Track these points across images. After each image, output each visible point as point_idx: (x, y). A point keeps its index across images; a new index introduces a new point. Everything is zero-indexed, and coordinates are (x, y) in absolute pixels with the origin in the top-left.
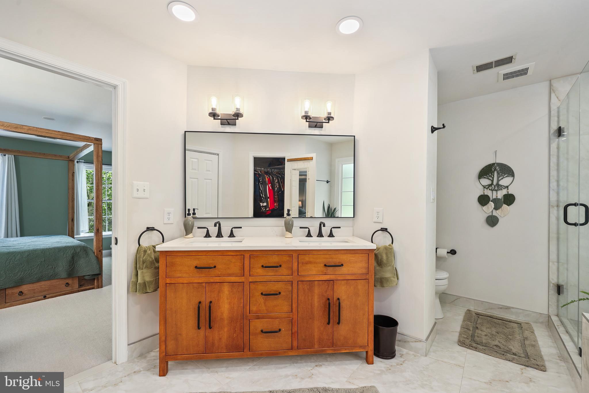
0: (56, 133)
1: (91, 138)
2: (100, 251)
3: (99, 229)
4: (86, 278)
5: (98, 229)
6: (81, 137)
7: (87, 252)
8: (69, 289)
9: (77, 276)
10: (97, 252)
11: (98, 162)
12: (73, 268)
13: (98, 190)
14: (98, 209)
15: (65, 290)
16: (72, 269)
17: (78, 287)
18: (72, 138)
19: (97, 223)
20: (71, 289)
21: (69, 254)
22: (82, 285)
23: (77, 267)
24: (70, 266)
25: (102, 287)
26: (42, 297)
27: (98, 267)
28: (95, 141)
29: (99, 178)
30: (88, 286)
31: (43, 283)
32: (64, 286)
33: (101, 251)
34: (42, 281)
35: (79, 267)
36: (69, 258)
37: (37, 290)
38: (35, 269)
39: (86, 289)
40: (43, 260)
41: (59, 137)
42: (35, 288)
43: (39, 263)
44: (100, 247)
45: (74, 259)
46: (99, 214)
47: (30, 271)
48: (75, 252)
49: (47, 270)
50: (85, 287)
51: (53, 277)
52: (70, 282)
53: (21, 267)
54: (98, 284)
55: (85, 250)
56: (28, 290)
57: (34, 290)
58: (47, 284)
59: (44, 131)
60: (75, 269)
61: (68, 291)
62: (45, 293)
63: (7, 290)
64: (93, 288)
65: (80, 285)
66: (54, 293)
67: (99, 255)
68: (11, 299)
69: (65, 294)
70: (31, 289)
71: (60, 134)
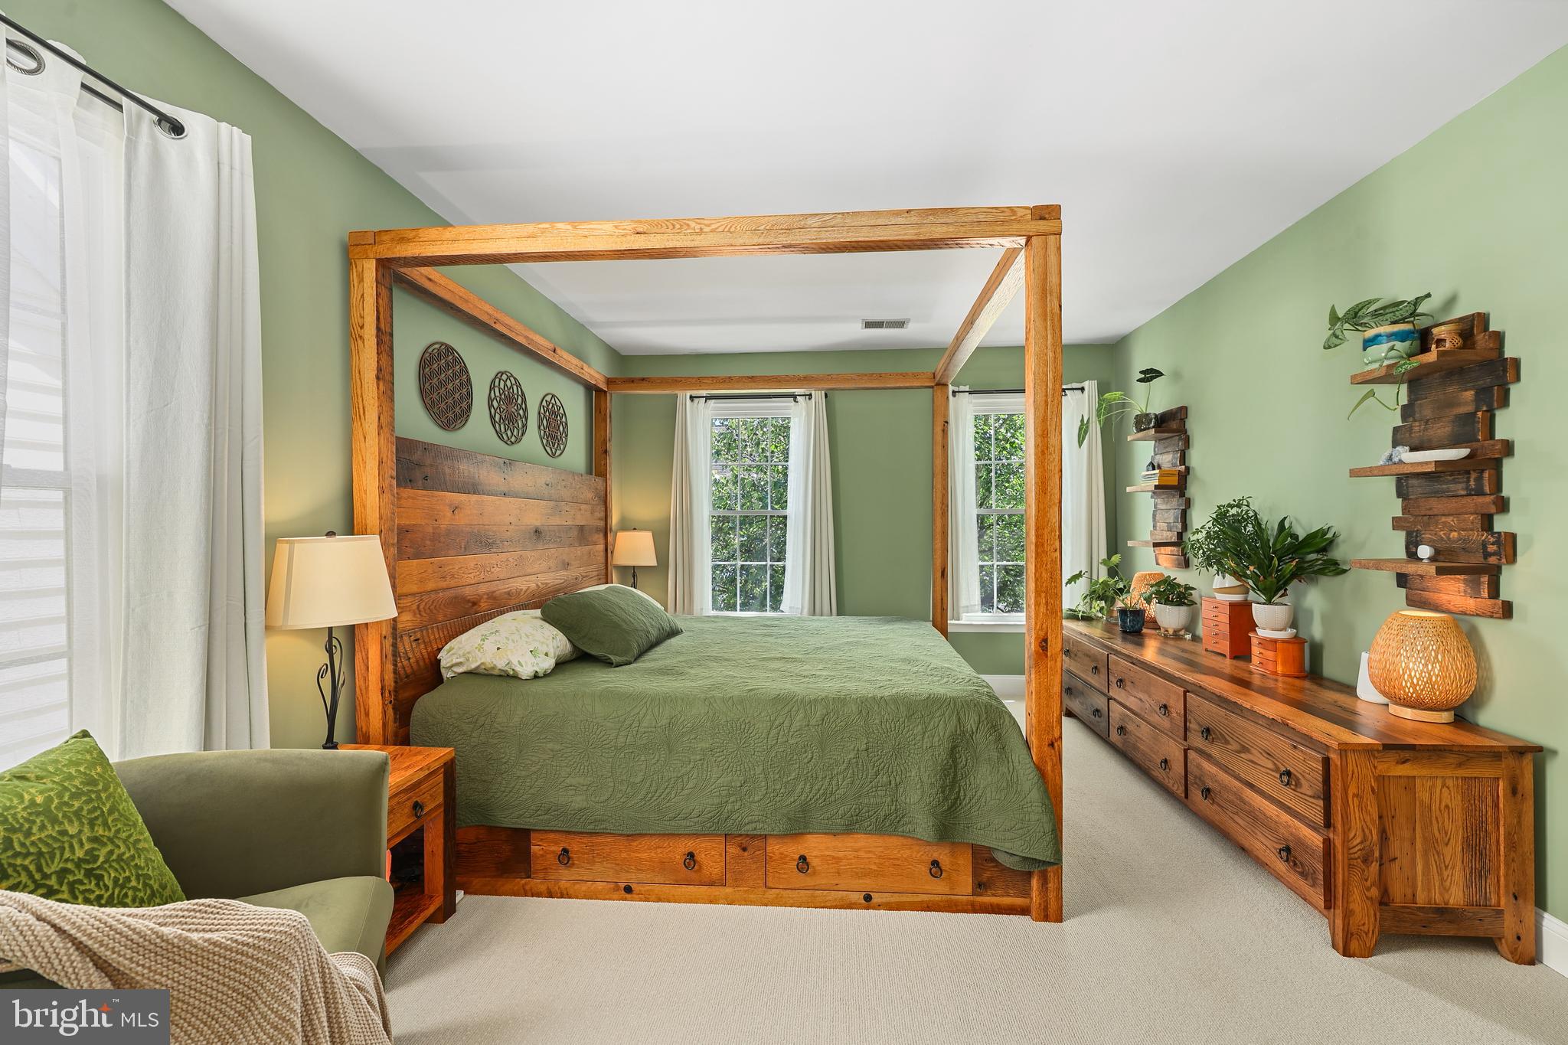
0: (900, 220)
1: (1020, 213)
2: (1052, 745)
3: (1049, 638)
4: (1002, 858)
5: (1045, 640)
6: (981, 218)
7: (1000, 735)
8: (938, 888)
9: (968, 844)
10: (1040, 747)
11: (1045, 320)
12: (956, 800)
13: (1043, 453)
14: (1043, 545)
15: (928, 887)
16: (952, 806)
17: (970, 890)
18: (951, 229)
19: (1042, 609)
20: (947, 890)
21: (941, 734)
22: (984, 884)
23: (967, 799)
24: (943, 792)
25: (1059, 919)
26: (859, 897)
27: (1047, 830)
28: (1034, 222)
29: (1050, 392)
30: (1008, 895)
31: (861, 841)
32: (924, 869)
33: (1056, 745)
34: (858, 833)
35: (974, 801)
36: (942, 753)
37: (845, 865)
38: (840, 777)
39: (998, 906)
40: (864, 747)
41: (909, 234)
42: (841, 855)
43: (852, 755)
44: (1053, 727)
45: (959, 760)
46: (1049, 566)
47: (826, 783)
48: (960, 728)
49: (874, 789)
50: (994, 895)
51: (889, 824)
52: (945, 860)
53: (806, 761)
54: (1044, 902)
55: (993, 727)
56: (822, 856)
57: (838, 860)
58: (873, 850)
59: (863, 223)
60: (960, 804)
61: (937, 898)
62: (868, 884)
63: (770, 841)
64: (1024, 911)
65: (980, 886)
66: (896, 890)
67: (1050, 764)
68: (777, 875)
69: (928, 907)
70: (830, 856)
71: (914, 219)
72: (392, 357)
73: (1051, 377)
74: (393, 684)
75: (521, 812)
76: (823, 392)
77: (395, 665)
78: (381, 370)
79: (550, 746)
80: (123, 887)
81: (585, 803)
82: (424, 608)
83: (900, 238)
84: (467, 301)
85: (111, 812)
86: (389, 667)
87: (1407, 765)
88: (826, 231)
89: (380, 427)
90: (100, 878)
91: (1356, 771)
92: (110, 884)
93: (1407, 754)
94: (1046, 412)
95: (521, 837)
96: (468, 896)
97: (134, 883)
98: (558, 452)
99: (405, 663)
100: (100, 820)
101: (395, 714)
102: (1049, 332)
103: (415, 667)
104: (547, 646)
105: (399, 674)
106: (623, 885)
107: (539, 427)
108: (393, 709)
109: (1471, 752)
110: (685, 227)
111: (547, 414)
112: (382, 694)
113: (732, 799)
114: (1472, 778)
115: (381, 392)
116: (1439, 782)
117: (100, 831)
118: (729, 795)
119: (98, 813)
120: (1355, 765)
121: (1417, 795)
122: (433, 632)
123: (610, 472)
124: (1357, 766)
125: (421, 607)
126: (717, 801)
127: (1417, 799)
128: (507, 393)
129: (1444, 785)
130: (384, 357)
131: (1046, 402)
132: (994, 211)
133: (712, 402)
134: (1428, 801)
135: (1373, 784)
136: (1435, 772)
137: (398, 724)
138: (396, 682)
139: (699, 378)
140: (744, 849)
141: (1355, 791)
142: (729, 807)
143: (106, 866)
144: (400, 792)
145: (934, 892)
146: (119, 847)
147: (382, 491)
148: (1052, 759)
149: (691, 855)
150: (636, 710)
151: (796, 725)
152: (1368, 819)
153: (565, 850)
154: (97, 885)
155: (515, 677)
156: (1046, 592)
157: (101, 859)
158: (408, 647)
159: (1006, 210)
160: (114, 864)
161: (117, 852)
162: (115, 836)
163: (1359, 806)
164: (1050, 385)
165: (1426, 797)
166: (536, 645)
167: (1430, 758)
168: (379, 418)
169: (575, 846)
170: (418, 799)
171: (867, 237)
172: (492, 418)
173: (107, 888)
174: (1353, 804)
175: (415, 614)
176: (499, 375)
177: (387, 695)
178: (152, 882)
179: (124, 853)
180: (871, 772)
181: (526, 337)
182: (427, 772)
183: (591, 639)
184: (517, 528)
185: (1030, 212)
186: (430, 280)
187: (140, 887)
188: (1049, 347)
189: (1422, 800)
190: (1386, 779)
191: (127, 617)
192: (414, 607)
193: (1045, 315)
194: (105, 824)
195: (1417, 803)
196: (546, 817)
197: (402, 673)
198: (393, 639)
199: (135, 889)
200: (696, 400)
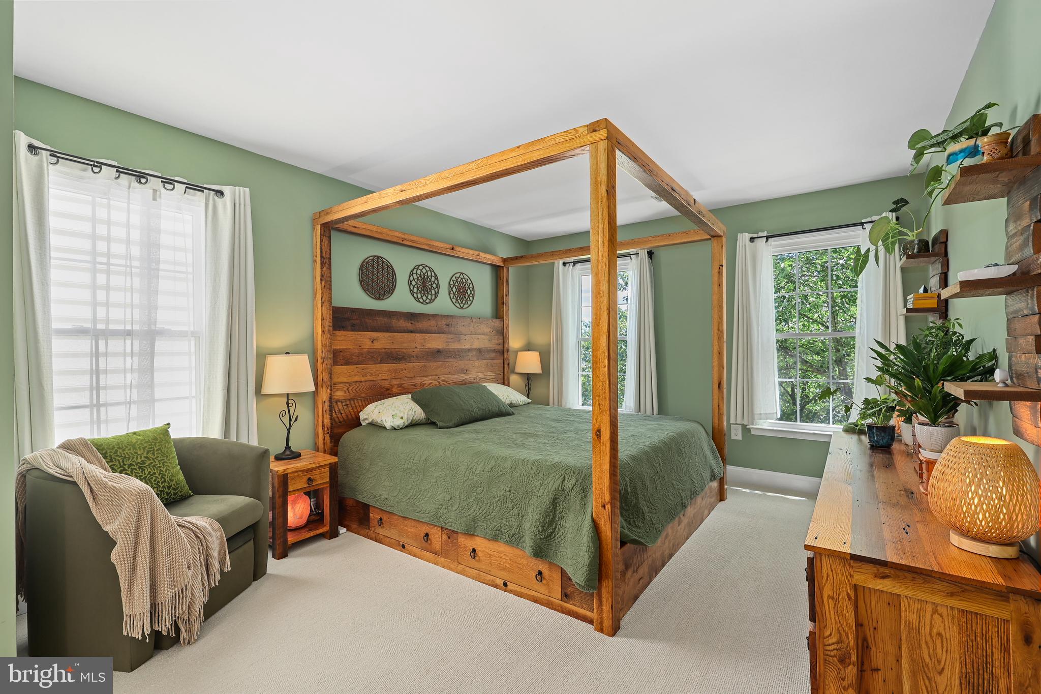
0: (514, 154)
1: (581, 130)
2: (604, 507)
3: (602, 429)
6: (558, 140)
8: (542, 590)
9: (558, 567)
10: (596, 507)
11: (597, 202)
12: (552, 533)
14: (597, 363)
15: (535, 587)
16: (547, 537)
17: (560, 597)
18: (541, 152)
20: (547, 592)
21: (550, 489)
22: (568, 595)
23: (559, 534)
24: (543, 526)
26: (500, 582)
28: (589, 135)
29: (601, 253)
31: (501, 547)
32: (534, 575)
33: (606, 507)
34: (500, 542)
35: (562, 537)
36: (548, 499)
37: (494, 560)
38: (495, 505)
39: (577, 613)
40: (508, 489)
41: (519, 162)
42: (492, 553)
43: (502, 493)
44: (604, 494)
45: (558, 508)
46: (601, 378)
47: (487, 508)
48: (562, 486)
49: (510, 517)
50: (574, 605)
51: (515, 540)
52: (546, 572)
53: (480, 492)
54: (600, 618)
55: (583, 489)
56: (483, 551)
57: (491, 556)
58: (508, 554)
59: (496, 161)
60: (554, 537)
61: (541, 596)
62: (506, 576)
63: (460, 535)
64: (591, 622)
65: (566, 596)
66: (520, 583)
67: (603, 520)
68: (463, 557)
69: (537, 600)
70: (487, 552)
71: (522, 151)
72: (330, 269)
73: (601, 242)
74: (329, 424)
75: (365, 495)
76: (646, 250)
77: (331, 415)
78: (323, 276)
79: (380, 464)
80: (151, 475)
81: (388, 495)
82: (352, 390)
83: (515, 165)
84: (381, 233)
85: (157, 450)
86: (327, 416)
87: (886, 581)
88: (479, 170)
89: (322, 303)
90: (143, 470)
91: (830, 573)
92: (147, 473)
93: (887, 571)
94: (598, 268)
95: (366, 507)
96: (349, 532)
97: (157, 475)
98: (466, 306)
99: (339, 415)
100: (152, 452)
101: (331, 439)
102: (599, 211)
103: (345, 417)
104: (404, 413)
105: (334, 420)
106: (401, 543)
107: (449, 293)
108: (330, 436)
109: (967, 585)
110: (420, 183)
111: (457, 284)
112: (323, 428)
113: (444, 507)
114: (972, 612)
115: (323, 286)
116: (929, 608)
117: (150, 455)
118: (443, 505)
119: (153, 449)
120: (829, 569)
121: (902, 614)
122: (358, 402)
123: (507, 316)
124: (832, 571)
125: (350, 389)
126: (437, 506)
127: (903, 618)
128: (422, 276)
129: (935, 611)
130: (325, 270)
131: (598, 260)
132: (565, 133)
133: (578, 266)
134: (915, 623)
135: (849, 591)
136: (921, 595)
137: (333, 444)
138: (331, 424)
139: (552, 252)
140: (449, 538)
141: (831, 593)
142: (442, 511)
143: (148, 467)
144: (300, 471)
145: (540, 592)
146: (156, 462)
147: (323, 333)
148: (604, 517)
149: (427, 535)
150: (414, 451)
151: (479, 469)
152: (844, 622)
153: (381, 519)
154: (142, 472)
155: (385, 428)
156: (599, 397)
157: (147, 464)
158: (340, 408)
159: (572, 131)
160: (151, 467)
161: (154, 463)
162: (155, 458)
163: (834, 608)
164: (601, 249)
165: (913, 618)
166: (398, 412)
167: (914, 579)
168: (322, 299)
169: (385, 518)
170: (311, 477)
171: (498, 168)
172: (411, 291)
173: (145, 474)
174: (829, 605)
175: (345, 392)
176: (417, 267)
177: (326, 429)
178: (166, 477)
179: (156, 465)
180: (510, 506)
181: (428, 245)
182: (318, 465)
183: (434, 412)
184: (421, 350)
185: (587, 128)
186: (356, 227)
187: (160, 477)
188: (600, 221)
189: (909, 621)
190: (867, 591)
191: (205, 385)
192: (345, 389)
193: (597, 199)
194: (153, 454)
195: (903, 622)
196: (374, 499)
197: (337, 420)
198: (330, 403)
199: (157, 477)
200: (568, 265)
